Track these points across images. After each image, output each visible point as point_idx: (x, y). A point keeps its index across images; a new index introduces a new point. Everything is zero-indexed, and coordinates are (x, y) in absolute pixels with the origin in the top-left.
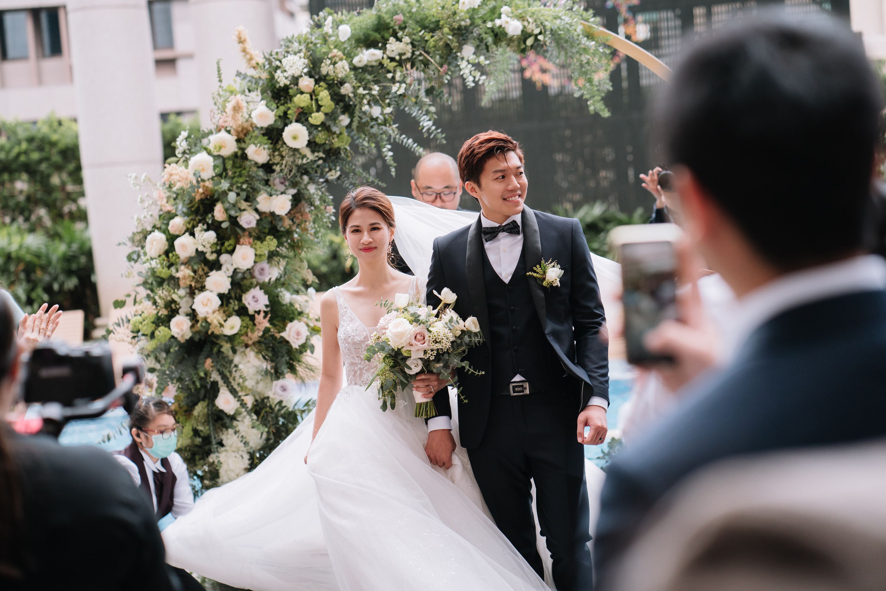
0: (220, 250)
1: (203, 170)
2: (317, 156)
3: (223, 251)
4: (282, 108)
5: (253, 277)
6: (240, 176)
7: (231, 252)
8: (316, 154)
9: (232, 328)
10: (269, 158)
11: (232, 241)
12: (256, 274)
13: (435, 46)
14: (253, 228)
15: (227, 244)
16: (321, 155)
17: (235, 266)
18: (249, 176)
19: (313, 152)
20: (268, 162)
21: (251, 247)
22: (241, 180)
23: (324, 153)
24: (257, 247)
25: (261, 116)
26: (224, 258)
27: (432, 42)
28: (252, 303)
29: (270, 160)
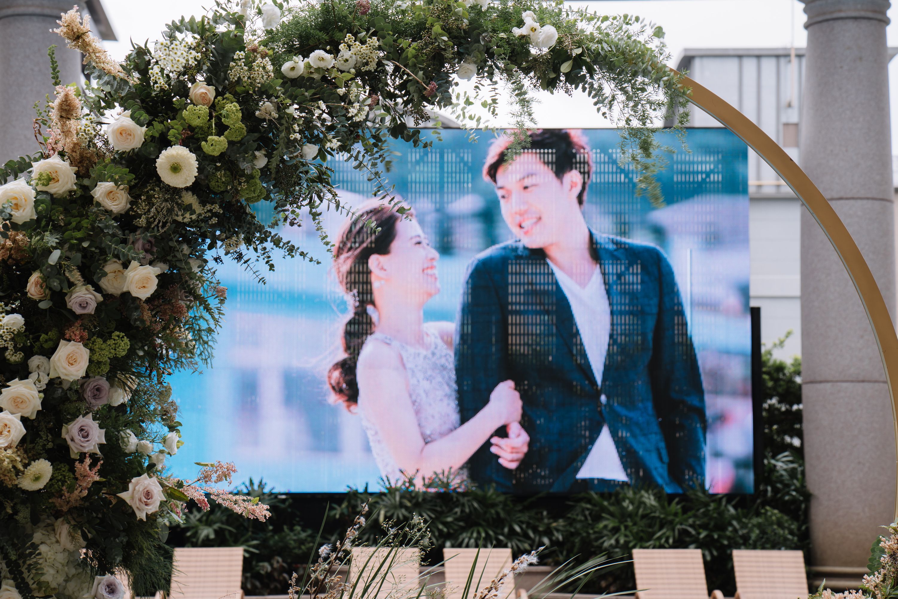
0: (32, 346)
1: (17, 206)
2: (211, 211)
3: (35, 349)
4: (158, 127)
5: (81, 399)
6: (78, 228)
7: (49, 353)
8: (208, 207)
9: (37, 479)
10: (129, 206)
11: (52, 334)
12: (88, 394)
13: (416, 57)
14: (89, 315)
15: (43, 337)
16: (217, 208)
17: (53, 375)
18: (93, 228)
19: (203, 203)
20: (127, 212)
21: (85, 345)
22: (79, 235)
23: (221, 207)
24: (96, 347)
25: (122, 132)
26: (36, 361)
27: (411, 51)
28: (78, 438)
29: (131, 209)
